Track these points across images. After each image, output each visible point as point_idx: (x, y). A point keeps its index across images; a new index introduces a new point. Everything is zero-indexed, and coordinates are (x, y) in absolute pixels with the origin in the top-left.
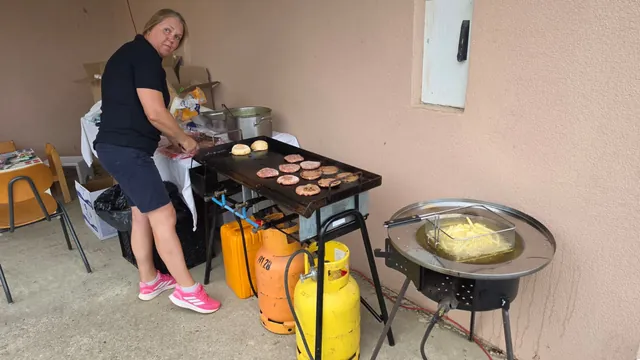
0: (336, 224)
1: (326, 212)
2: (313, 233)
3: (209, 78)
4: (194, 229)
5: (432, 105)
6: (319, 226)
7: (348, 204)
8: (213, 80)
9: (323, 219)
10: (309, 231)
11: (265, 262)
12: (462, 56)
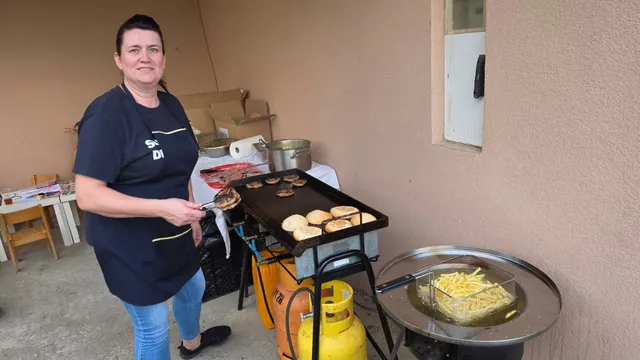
0: (338, 264)
1: (325, 251)
2: (311, 272)
3: (268, 111)
4: (228, 257)
5: (454, 142)
6: (317, 265)
7: (354, 243)
8: (271, 113)
9: (321, 258)
10: (307, 270)
11: (278, 295)
12: (479, 92)
